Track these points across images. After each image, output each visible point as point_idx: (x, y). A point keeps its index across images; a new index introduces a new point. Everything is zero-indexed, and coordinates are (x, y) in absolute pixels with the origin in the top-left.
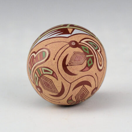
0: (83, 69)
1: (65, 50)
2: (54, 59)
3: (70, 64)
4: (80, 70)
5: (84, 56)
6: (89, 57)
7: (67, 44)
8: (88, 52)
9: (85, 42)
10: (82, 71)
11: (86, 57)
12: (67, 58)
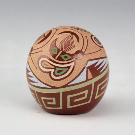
0: (56, 41)
1: (83, 45)
2: (86, 37)
3: (71, 37)
4: (58, 39)
5: (63, 50)
6: (58, 53)
7: (85, 51)
8: (62, 56)
9: (71, 66)
10: (56, 39)
11: (61, 50)
12: (76, 39)
